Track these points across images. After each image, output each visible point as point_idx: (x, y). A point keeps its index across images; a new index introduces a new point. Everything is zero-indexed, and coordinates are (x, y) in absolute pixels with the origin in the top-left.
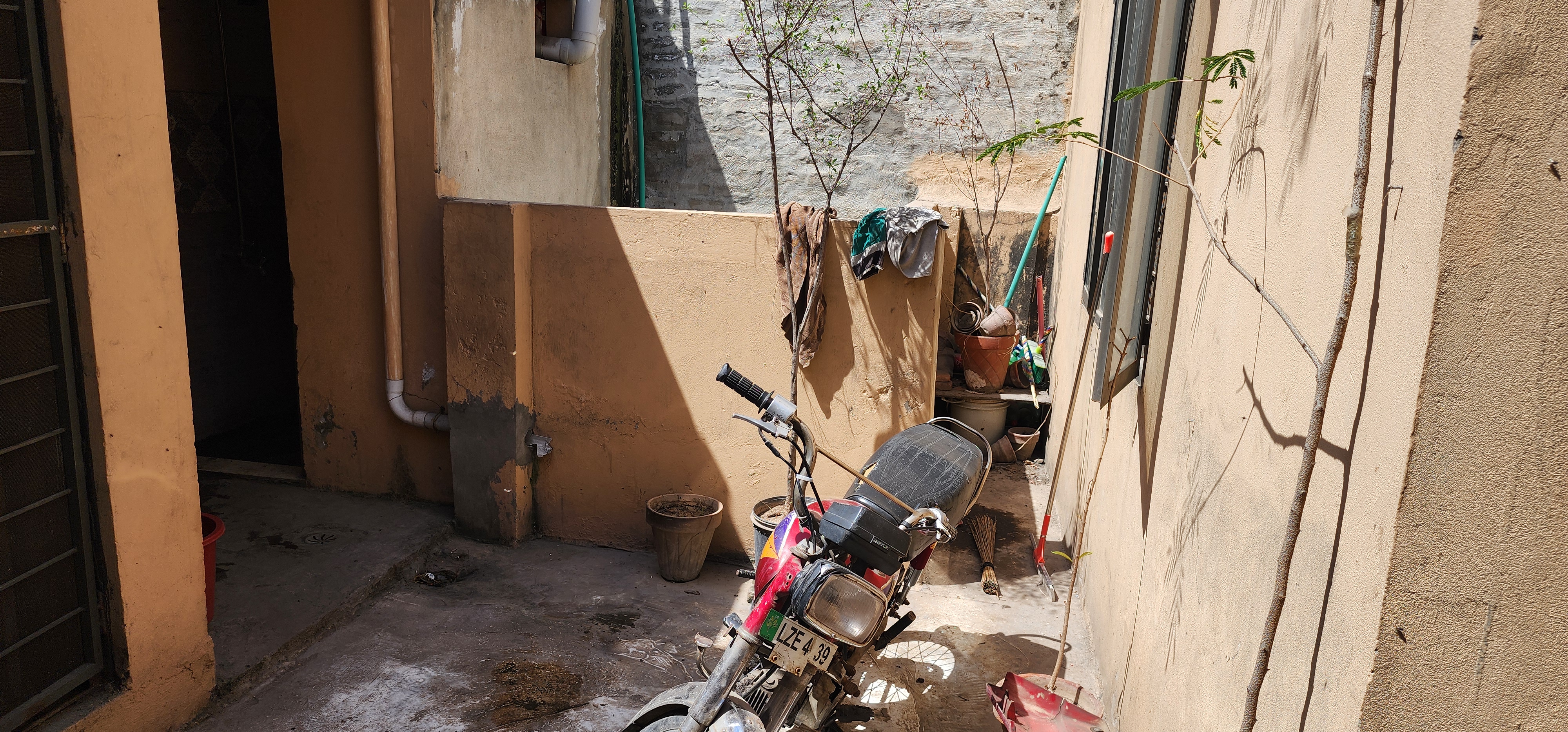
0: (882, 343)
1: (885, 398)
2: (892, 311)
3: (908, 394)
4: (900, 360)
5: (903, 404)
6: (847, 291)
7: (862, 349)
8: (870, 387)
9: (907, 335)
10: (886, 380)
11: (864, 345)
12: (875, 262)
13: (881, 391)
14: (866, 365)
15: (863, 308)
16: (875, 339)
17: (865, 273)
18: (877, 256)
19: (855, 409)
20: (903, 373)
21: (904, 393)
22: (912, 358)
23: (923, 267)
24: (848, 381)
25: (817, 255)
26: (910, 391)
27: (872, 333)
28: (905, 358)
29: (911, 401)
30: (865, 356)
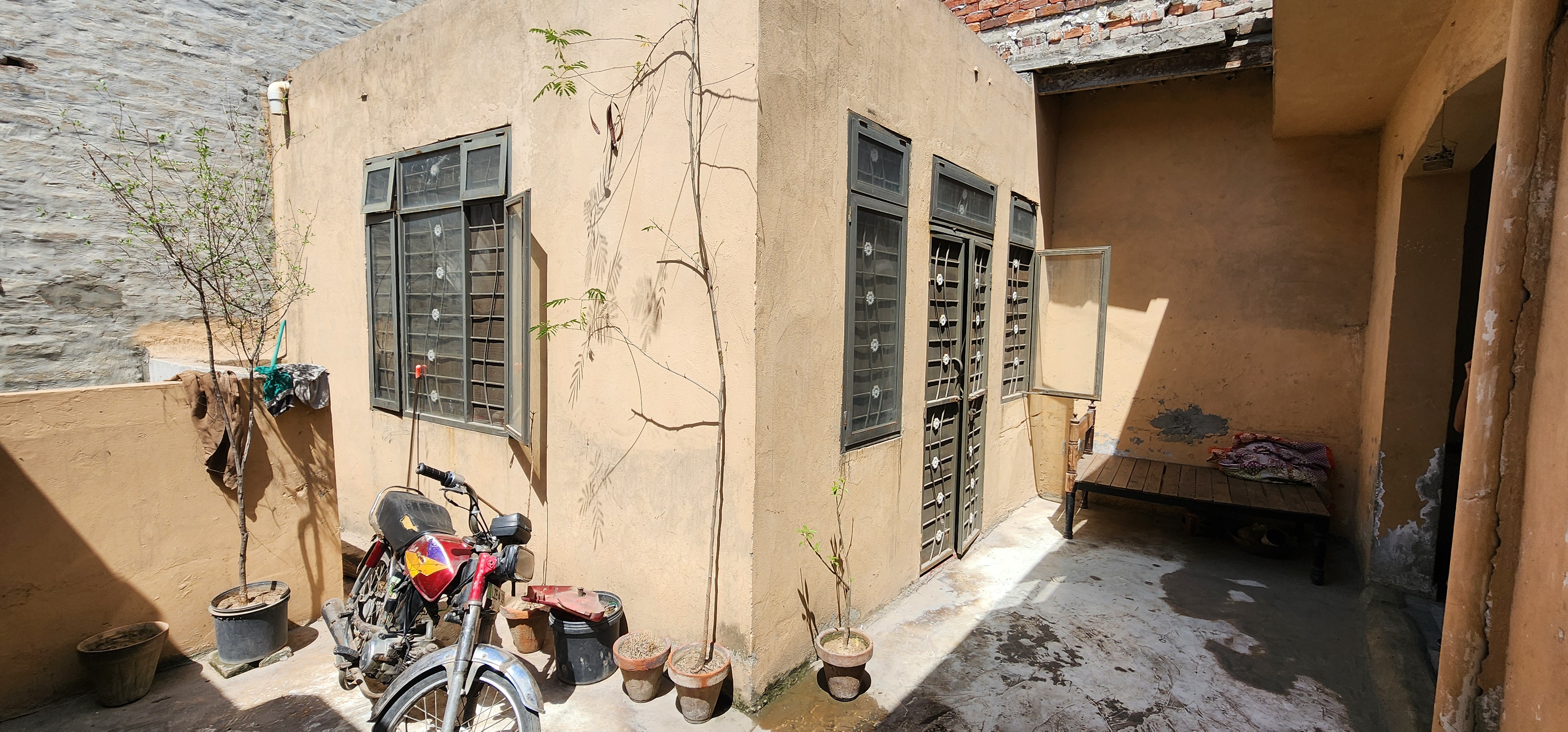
0: (294, 457)
1: (302, 494)
2: (300, 433)
3: (320, 486)
4: (311, 465)
5: (316, 493)
6: (259, 427)
7: (279, 464)
8: (288, 489)
9: (314, 447)
10: (302, 480)
11: (280, 461)
12: (288, 403)
13: (298, 490)
14: (284, 475)
15: (275, 436)
16: (288, 455)
17: (282, 411)
18: (288, 398)
19: (278, 508)
20: (314, 473)
21: (317, 486)
22: (320, 462)
23: (323, 401)
24: (269, 490)
25: (237, 405)
26: (320, 483)
27: (286, 452)
28: (314, 463)
29: (323, 490)
30: (282, 469)
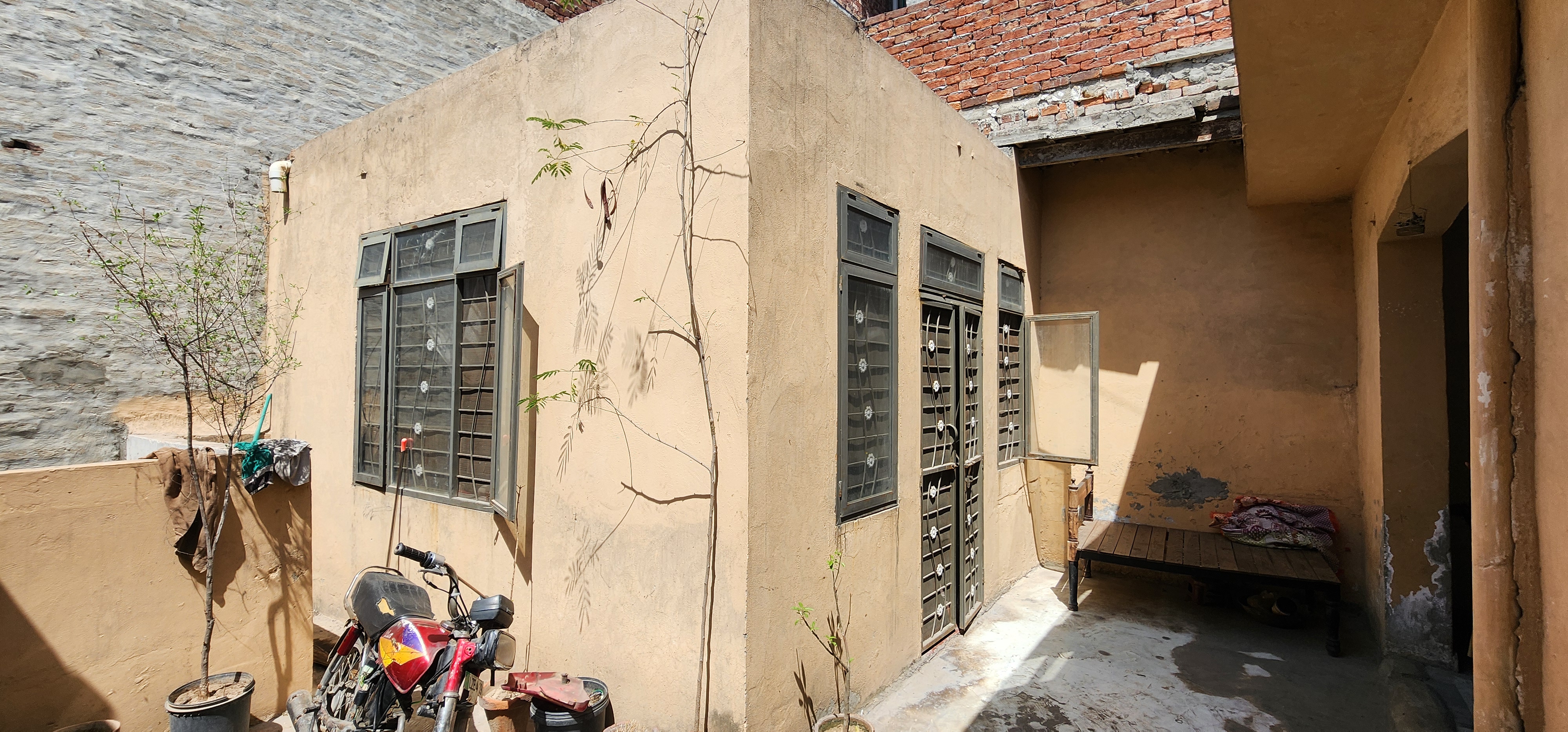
0: (270, 536)
1: (274, 576)
2: (277, 512)
3: (294, 567)
4: (286, 545)
5: (290, 575)
6: (235, 505)
7: (252, 545)
8: (260, 571)
9: (291, 526)
10: (275, 561)
11: (253, 542)
12: (266, 481)
13: (271, 572)
14: (257, 556)
15: (251, 515)
16: (263, 535)
17: (259, 489)
18: (267, 475)
19: (248, 591)
20: (289, 554)
21: (291, 568)
22: (296, 541)
23: (304, 477)
24: (240, 573)
25: (213, 483)
26: (295, 564)
27: (261, 531)
28: (290, 543)
29: (297, 571)
30: (255, 550)
